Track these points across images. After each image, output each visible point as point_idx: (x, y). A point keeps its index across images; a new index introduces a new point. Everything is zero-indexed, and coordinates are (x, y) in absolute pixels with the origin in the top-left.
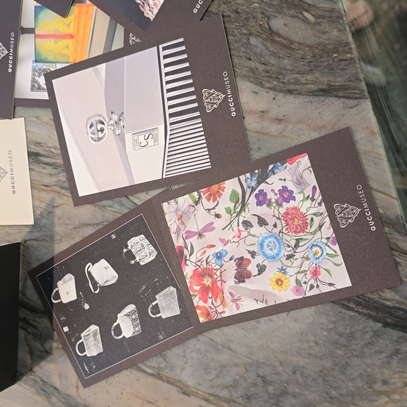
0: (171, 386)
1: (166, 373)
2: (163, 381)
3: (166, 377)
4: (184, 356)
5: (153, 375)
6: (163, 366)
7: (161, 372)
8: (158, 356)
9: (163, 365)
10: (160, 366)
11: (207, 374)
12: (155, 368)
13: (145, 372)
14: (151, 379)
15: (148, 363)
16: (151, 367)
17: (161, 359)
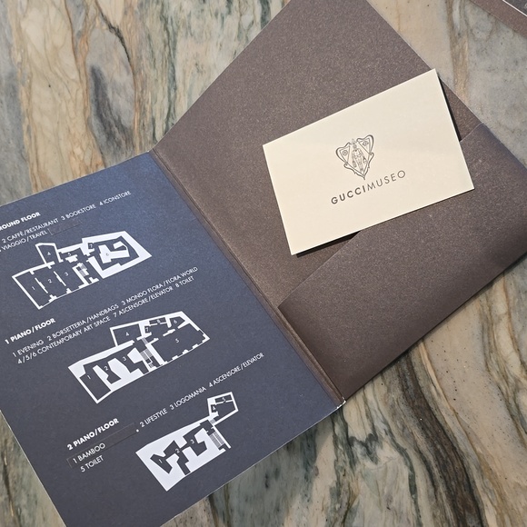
0: (450, 65)
1: (469, 47)
2: (452, 47)
3: (462, 50)
4: (517, 62)
5: (452, 26)
6: (478, 36)
7: (465, 37)
8: (492, 19)
9: (481, 35)
10: (475, 31)
11: (507, 113)
12: (467, 24)
13: (450, 10)
14: (443, 27)
15: (469, 8)
16: (464, 15)
17: (489, 26)
